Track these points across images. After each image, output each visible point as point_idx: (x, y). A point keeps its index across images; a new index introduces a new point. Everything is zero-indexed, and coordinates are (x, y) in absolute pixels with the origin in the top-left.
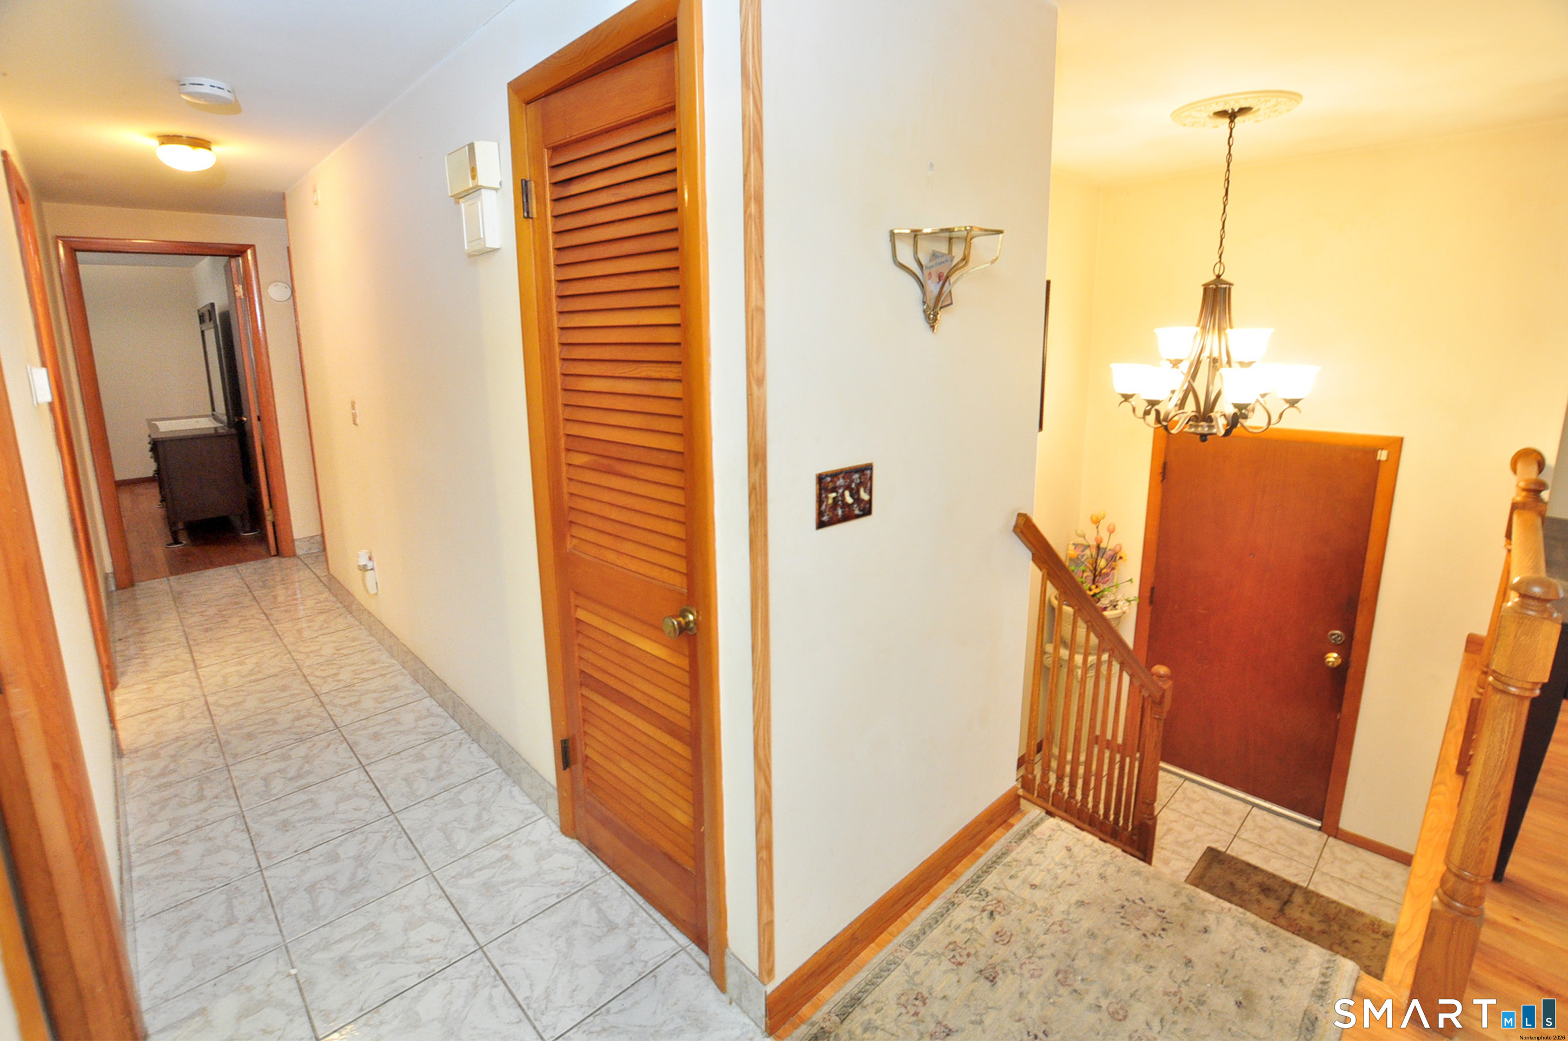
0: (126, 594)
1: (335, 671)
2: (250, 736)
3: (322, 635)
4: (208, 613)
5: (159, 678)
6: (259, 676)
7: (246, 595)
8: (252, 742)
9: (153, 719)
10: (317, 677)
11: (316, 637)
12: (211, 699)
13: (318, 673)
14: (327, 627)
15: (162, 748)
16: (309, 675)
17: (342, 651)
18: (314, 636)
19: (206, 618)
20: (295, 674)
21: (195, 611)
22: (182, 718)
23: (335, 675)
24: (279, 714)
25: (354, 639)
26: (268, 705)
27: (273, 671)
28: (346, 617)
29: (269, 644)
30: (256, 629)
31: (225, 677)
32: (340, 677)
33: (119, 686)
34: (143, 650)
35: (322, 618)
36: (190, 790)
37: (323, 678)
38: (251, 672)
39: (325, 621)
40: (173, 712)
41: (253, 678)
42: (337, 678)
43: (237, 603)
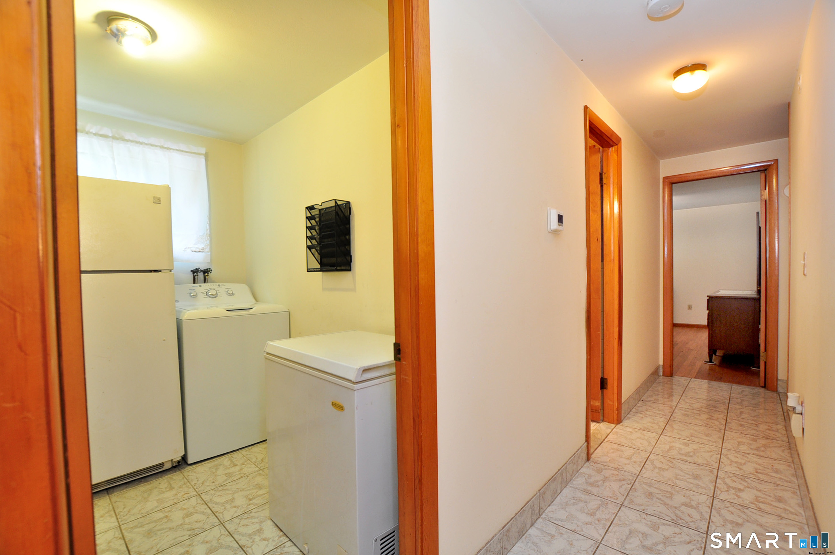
0: (667, 379)
1: (742, 487)
2: (650, 495)
3: (753, 454)
4: (694, 405)
5: (641, 429)
6: (689, 459)
7: (724, 403)
8: (647, 500)
9: (618, 450)
10: (726, 483)
11: (749, 454)
12: (652, 457)
13: (728, 481)
14: (763, 451)
15: (606, 469)
16: (720, 478)
17: (760, 475)
18: (748, 452)
19: (691, 408)
20: (711, 472)
21: (688, 401)
22: (629, 458)
23: (740, 490)
24: (678, 492)
25: (777, 471)
26: (678, 482)
27: (700, 461)
28: (783, 451)
29: (712, 442)
30: (713, 428)
31: (671, 448)
32: (742, 494)
33: (621, 424)
34: (647, 411)
35: (764, 442)
36: (594, 504)
37: (729, 487)
38: (687, 454)
39: (764, 446)
40: (628, 452)
41: (685, 458)
42: (738, 494)
43: (715, 407)
